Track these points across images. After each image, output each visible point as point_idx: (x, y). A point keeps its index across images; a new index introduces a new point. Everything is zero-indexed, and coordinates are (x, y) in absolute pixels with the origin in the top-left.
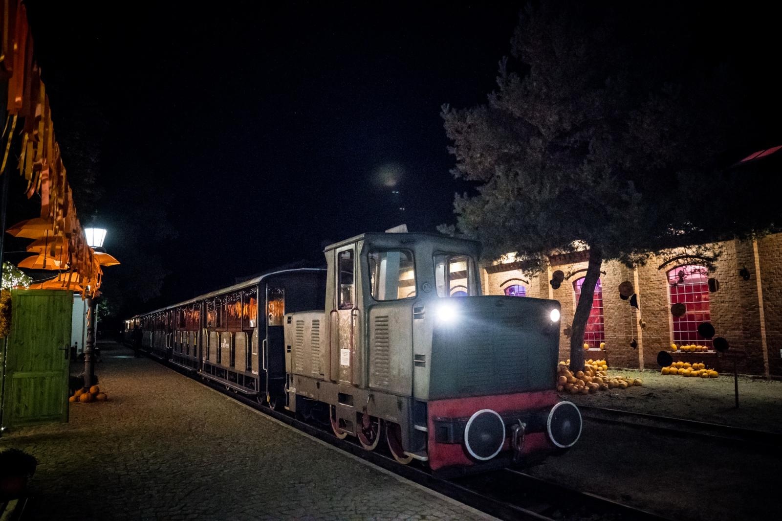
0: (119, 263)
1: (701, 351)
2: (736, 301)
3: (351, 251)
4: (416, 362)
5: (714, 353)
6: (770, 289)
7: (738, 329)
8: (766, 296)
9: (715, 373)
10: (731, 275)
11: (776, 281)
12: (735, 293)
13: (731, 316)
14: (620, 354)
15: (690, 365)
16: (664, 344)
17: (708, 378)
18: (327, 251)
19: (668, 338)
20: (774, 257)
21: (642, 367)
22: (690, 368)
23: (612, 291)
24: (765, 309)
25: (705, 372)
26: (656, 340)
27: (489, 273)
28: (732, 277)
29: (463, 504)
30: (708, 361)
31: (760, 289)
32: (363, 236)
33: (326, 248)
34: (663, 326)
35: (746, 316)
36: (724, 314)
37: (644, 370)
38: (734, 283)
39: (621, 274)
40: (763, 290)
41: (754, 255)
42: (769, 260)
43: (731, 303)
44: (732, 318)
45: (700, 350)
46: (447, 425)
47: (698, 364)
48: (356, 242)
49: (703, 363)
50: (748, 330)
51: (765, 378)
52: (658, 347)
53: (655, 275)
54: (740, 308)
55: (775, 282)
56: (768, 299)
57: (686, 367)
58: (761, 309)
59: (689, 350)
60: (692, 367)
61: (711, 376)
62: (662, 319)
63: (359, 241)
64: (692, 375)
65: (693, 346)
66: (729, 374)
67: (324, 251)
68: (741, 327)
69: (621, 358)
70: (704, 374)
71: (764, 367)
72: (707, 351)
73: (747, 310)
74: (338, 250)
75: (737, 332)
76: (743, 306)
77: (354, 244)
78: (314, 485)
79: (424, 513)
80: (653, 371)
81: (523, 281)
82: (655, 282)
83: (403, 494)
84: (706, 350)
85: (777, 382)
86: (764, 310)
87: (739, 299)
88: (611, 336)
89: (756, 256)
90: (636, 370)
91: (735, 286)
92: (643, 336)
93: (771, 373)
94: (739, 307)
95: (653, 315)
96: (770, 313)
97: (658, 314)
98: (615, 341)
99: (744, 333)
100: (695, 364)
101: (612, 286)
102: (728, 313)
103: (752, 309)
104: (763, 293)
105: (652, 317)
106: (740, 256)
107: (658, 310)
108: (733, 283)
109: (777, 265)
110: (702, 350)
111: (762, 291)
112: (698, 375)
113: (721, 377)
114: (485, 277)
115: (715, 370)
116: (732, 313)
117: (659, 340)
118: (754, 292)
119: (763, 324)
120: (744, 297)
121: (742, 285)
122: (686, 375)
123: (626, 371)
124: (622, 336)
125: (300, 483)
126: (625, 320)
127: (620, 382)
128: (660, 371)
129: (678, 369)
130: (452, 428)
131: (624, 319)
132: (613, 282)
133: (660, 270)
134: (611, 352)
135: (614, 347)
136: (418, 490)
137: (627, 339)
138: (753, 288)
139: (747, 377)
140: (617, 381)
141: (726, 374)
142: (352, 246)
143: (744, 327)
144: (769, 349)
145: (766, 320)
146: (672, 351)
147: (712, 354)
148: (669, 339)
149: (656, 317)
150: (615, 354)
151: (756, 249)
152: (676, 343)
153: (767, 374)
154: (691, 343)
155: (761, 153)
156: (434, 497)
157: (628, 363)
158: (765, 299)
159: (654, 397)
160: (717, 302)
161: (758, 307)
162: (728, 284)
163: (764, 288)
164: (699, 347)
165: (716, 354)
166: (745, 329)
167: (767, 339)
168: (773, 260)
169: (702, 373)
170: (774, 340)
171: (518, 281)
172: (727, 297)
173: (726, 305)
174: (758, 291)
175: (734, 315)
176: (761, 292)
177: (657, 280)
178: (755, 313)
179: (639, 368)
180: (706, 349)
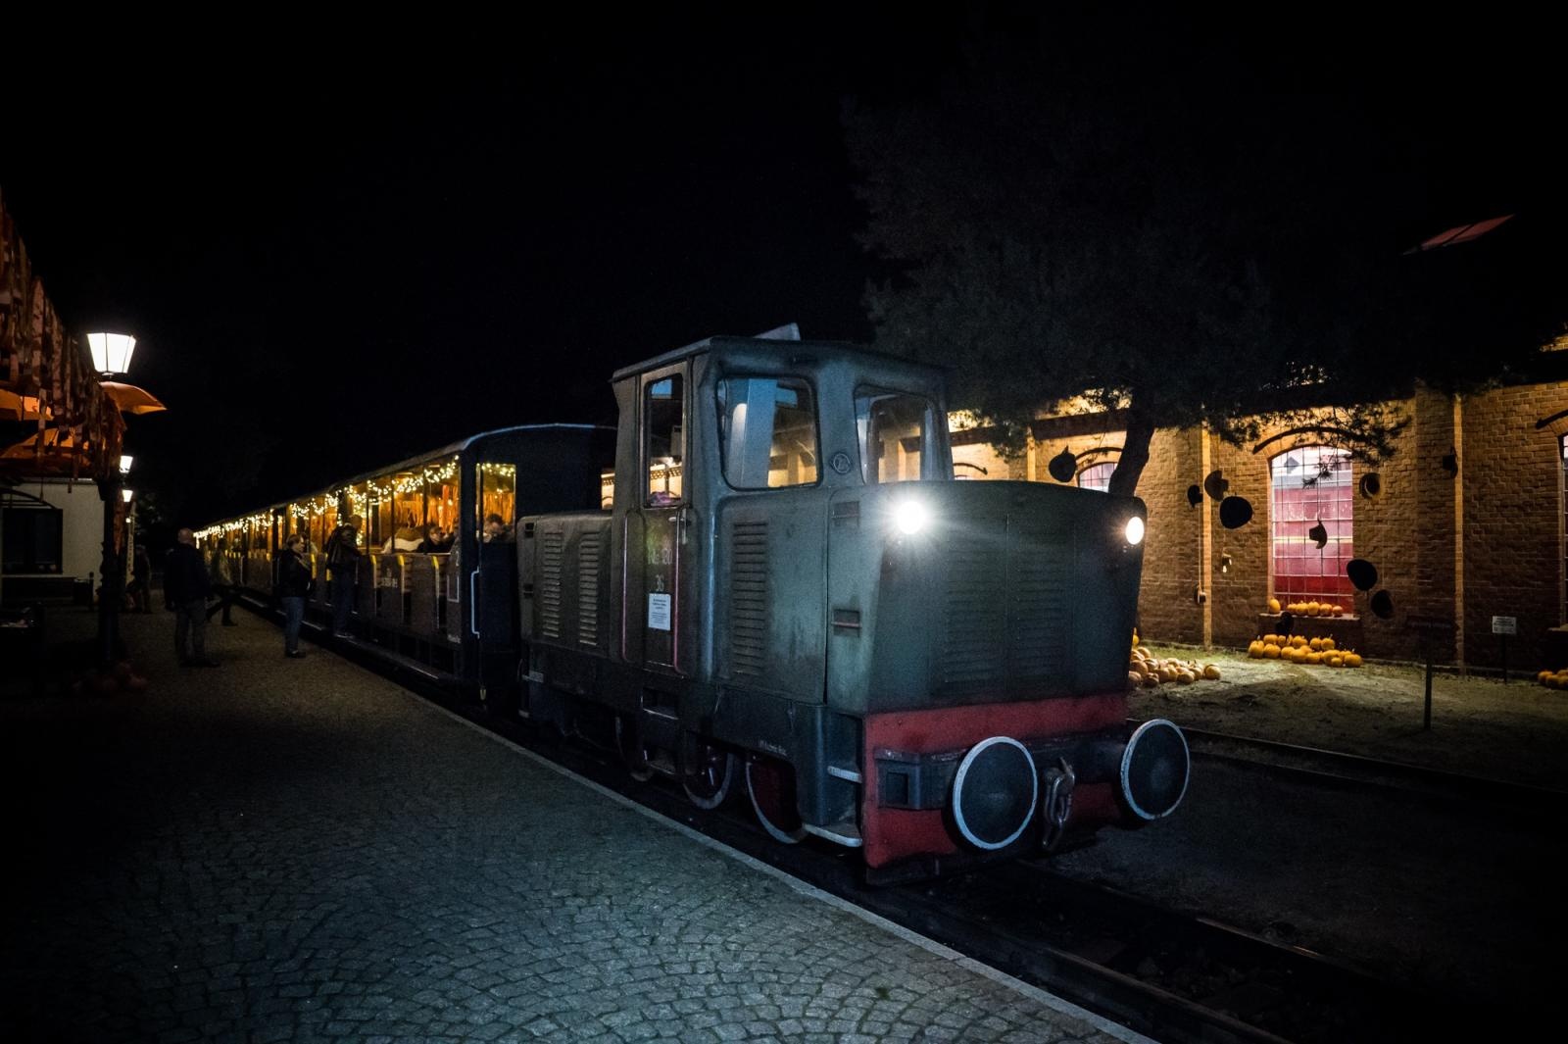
0: (163, 408)
1: (1329, 615)
2: (1408, 519)
3: (676, 379)
4: (836, 626)
5: (1355, 619)
6: (1480, 498)
7: (1407, 574)
8: (1470, 512)
9: (1357, 657)
10: (1401, 467)
11: (1495, 483)
12: (1408, 504)
13: (1394, 549)
14: (1167, 616)
15: (1305, 641)
16: (1255, 599)
17: (1341, 667)
18: (619, 380)
19: (1265, 587)
20: (1494, 434)
21: (1207, 643)
22: (1305, 648)
23: (1157, 493)
24: (1466, 537)
25: (1337, 656)
26: (1239, 589)
27: (907, 451)
28: (1404, 473)
29: (962, 955)
30: (1342, 635)
31: (1459, 498)
32: (706, 343)
33: (617, 374)
34: (1255, 565)
35: (1428, 550)
36: (1383, 544)
37: (1211, 648)
38: (1407, 485)
39: (1175, 459)
40: (1466, 500)
41: (1453, 431)
42: (1484, 441)
43: (1396, 523)
44: (1396, 552)
45: (1326, 613)
46: (907, 769)
47: (1322, 638)
48: (692, 356)
49: (1332, 638)
50: (1428, 578)
51: (1456, 672)
52: (1243, 605)
53: (1244, 464)
54: (1416, 534)
55: (1493, 486)
56: (1474, 518)
57: (1297, 646)
58: (1459, 538)
59: (1306, 612)
60: (1308, 644)
61: (1349, 664)
62: (1254, 549)
63: (697, 354)
64: (1308, 661)
65: (1314, 604)
66: (1381, 660)
67: (610, 381)
68: (1415, 570)
69: (1165, 623)
70: (1335, 659)
71: (1456, 650)
72: (1340, 616)
73: (1431, 539)
74: (646, 377)
75: (1404, 581)
76: (1423, 531)
77: (685, 363)
78: (607, 902)
79: (882, 982)
80: (1229, 651)
81: (977, 468)
82: (1244, 478)
83: (817, 929)
84: (1338, 614)
85: (1480, 678)
86: (1464, 540)
87: (1415, 516)
88: (1150, 581)
89: (1458, 431)
90: (1195, 647)
91: (1407, 490)
92: (1213, 583)
93: (1467, 660)
94: (1413, 531)
95: (1235, 543)
96: (1477, 545)
97: (1246, 541)
98: (1158, 590)
99: (1420, 584)
100: (1315, 640)
101: (1156, 482)
102: (1389, 544)
103: (1442, 537)
104: (1464, 506)
105: (1234, 545)
106: (1425, 430)
107: (1246, 534)
108: (1405, 484)
109: (1500, 451)
110: (1330, 612)
111: (1464, 501)
112: (1321, 662)
113: (1367, 666)
114: (900, 458)
115: (1356, 653)
116: (1399, 544)
117: (1246, 590)
118: (1448, 504)
119: (1459, 566)
120: (1426, 513)
121: (1422, 488)
122: (1297, 661)
123: (1177, 648)
124: (1170, 581)
125: (576, 896)
126: (1181, 549)
127: (1179, 671)
128: (1245, 651)
129: (1282, 648)
130: (918, 776)
131: (1177, 549)
132: (1159, 474)
133: (1257, 455)
134: (1146, 610)
135: (1155, 603)
136: (848, 916)
137: (1182, 587)
138: (1445, 496)
139: (1419, 667)
140: (1174, 670)
141: (1375, 660)
142: (680, 368)
143: (1421, 572)
144: (1467, 615)
145: (1467, 557)
146: (1270, 613)
147: (1351, 621)
148: (1267, 590)
149: (1242, 546)
150: (1156, 616)
151: (1458, 418)
152: (1278, 598)
153: (1460, 663)
154: (1308, 599)
155: (1463, 232)
156: (891, 936)
157: (1181, 634)
158: (1469, 516)
159: (1255, 703)
160: (1369, 520)
161: (1454, 532)
162: (1394, 485)
163: (1468, 495)
164: (1326, 606)
165: (1359, 621)
166: (1423, 576)
167: (1465, 597)
168: (1492, 442)
169: (1329, 658)
170: (1480, 599)
171: (965, 467)
172: (1391, 512)
173: (1385, 527)
174: (1457, 502)
175: (1401, 546)
176: (1461, 504)
177: (1248, 473)
178: (1446, 544)
179: (1203, 644)
180: (1339, 611)
